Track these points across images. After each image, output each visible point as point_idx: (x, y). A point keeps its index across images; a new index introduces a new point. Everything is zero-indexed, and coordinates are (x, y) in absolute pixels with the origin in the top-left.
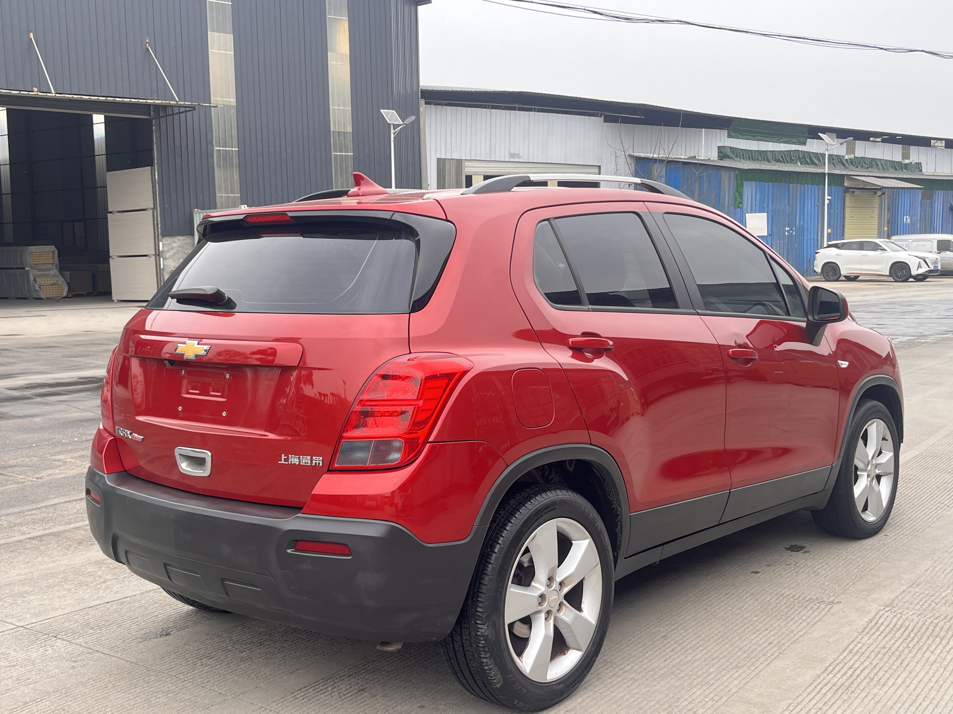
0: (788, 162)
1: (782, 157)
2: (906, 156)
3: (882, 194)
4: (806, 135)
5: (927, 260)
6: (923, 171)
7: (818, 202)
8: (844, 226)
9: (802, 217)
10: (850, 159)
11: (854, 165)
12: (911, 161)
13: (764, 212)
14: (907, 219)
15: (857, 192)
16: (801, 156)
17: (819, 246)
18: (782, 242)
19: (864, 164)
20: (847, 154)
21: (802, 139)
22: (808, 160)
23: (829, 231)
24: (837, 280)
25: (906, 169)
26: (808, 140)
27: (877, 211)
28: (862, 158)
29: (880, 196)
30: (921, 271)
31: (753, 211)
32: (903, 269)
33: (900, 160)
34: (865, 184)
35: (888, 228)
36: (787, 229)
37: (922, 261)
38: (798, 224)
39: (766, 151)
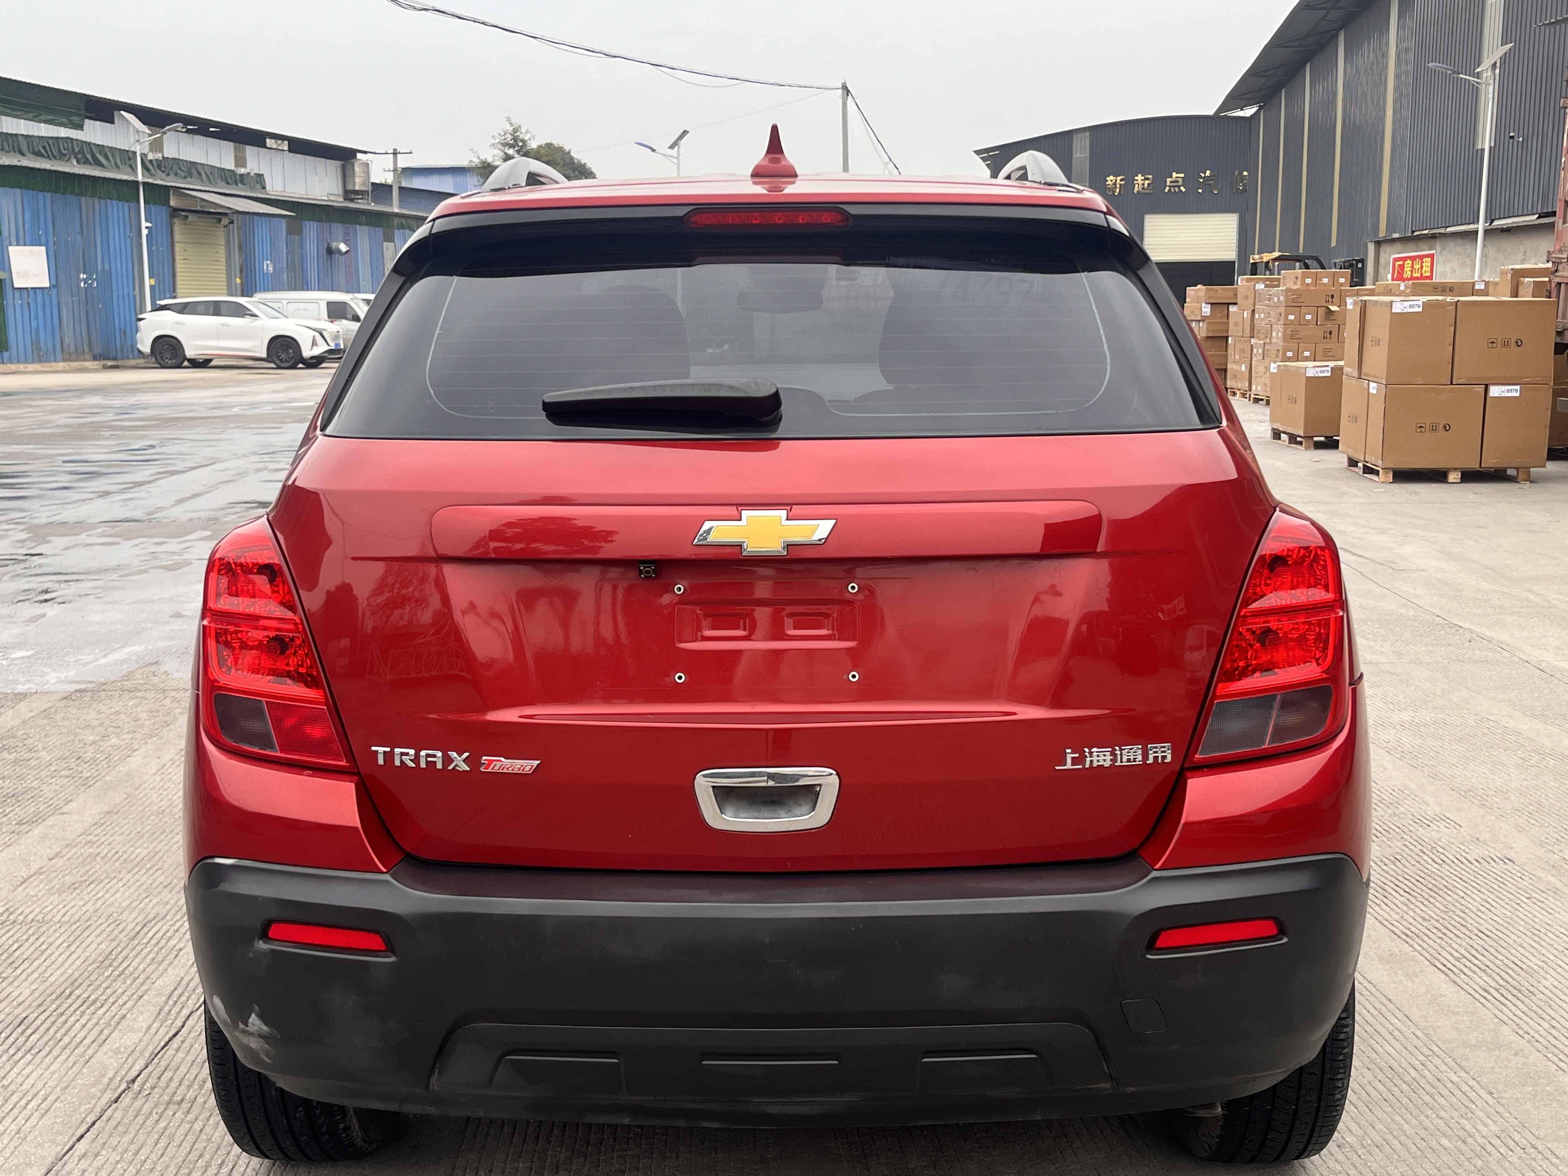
0: (55, 158)
1: (44, 147)
2: (240, 161)
3: (230, 223)
4: (83, 112)
5: (324, 333)
6: (268, 188)
7: (131, 231)
8: (174, 275)
9: (106, 257)
10: (157, 160)
11: (163, 172)
12: (248, 170)
13: (40, 245)
14: (268, 266)
15: (192, 217)
16: (77, 149)
17: (138, 306)
18: (75, 299)
19: (179, 172)
20: (151, 151)
21: (75, 119)
22: (89, 157)
23: (153, 282)
24: (179, 366)
25: (243, 183)
26: (87, 121)
27: (222, 251)
28: (175, 159)
29: (226, 226)
30: (317, 351)
31: (22, 242)
32: (289, 347)
33: (232, 168)
34: (205, 203)
35: (241, 278)
36: (83, 276)
37: (317, 334)
38: (100, 267)
39: (16, 135)
